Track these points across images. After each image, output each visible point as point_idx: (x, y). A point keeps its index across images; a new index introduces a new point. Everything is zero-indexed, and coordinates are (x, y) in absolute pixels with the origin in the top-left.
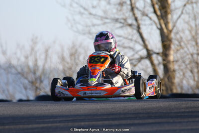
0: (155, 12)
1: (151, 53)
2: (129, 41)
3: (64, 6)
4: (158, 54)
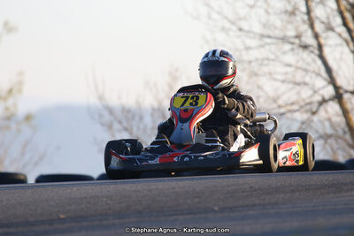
0: (345, 24)
1: (341, 91)
2: (304, 73)
3: (198, 18)
4: (352, 93)
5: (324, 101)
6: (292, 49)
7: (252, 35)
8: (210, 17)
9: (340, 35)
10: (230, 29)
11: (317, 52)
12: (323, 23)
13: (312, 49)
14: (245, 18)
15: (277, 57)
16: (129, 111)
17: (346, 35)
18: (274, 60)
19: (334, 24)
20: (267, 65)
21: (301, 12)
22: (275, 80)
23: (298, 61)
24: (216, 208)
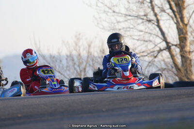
0: (171, 8)
1: (170, 45)
2: (150, 35)
3: (90, 6)
4: (176, 45)
5: (160, 50)
6: (143, 22)
7: (120, 15)
8: (97, 6)
9: (168, 14)
10: (108, 12)
11: (156, 24)
12: (159, 7)
13: (153, 22)
14: (116, 6)
15: (134, 27)
16: (54, 57)
17: (172, 14)
18: (132, 28)
19: (165, 8)
20: (129, 31)
21: (147, 2)
22: (134, 39)
23: (146, 29)
24: (104, 110)
